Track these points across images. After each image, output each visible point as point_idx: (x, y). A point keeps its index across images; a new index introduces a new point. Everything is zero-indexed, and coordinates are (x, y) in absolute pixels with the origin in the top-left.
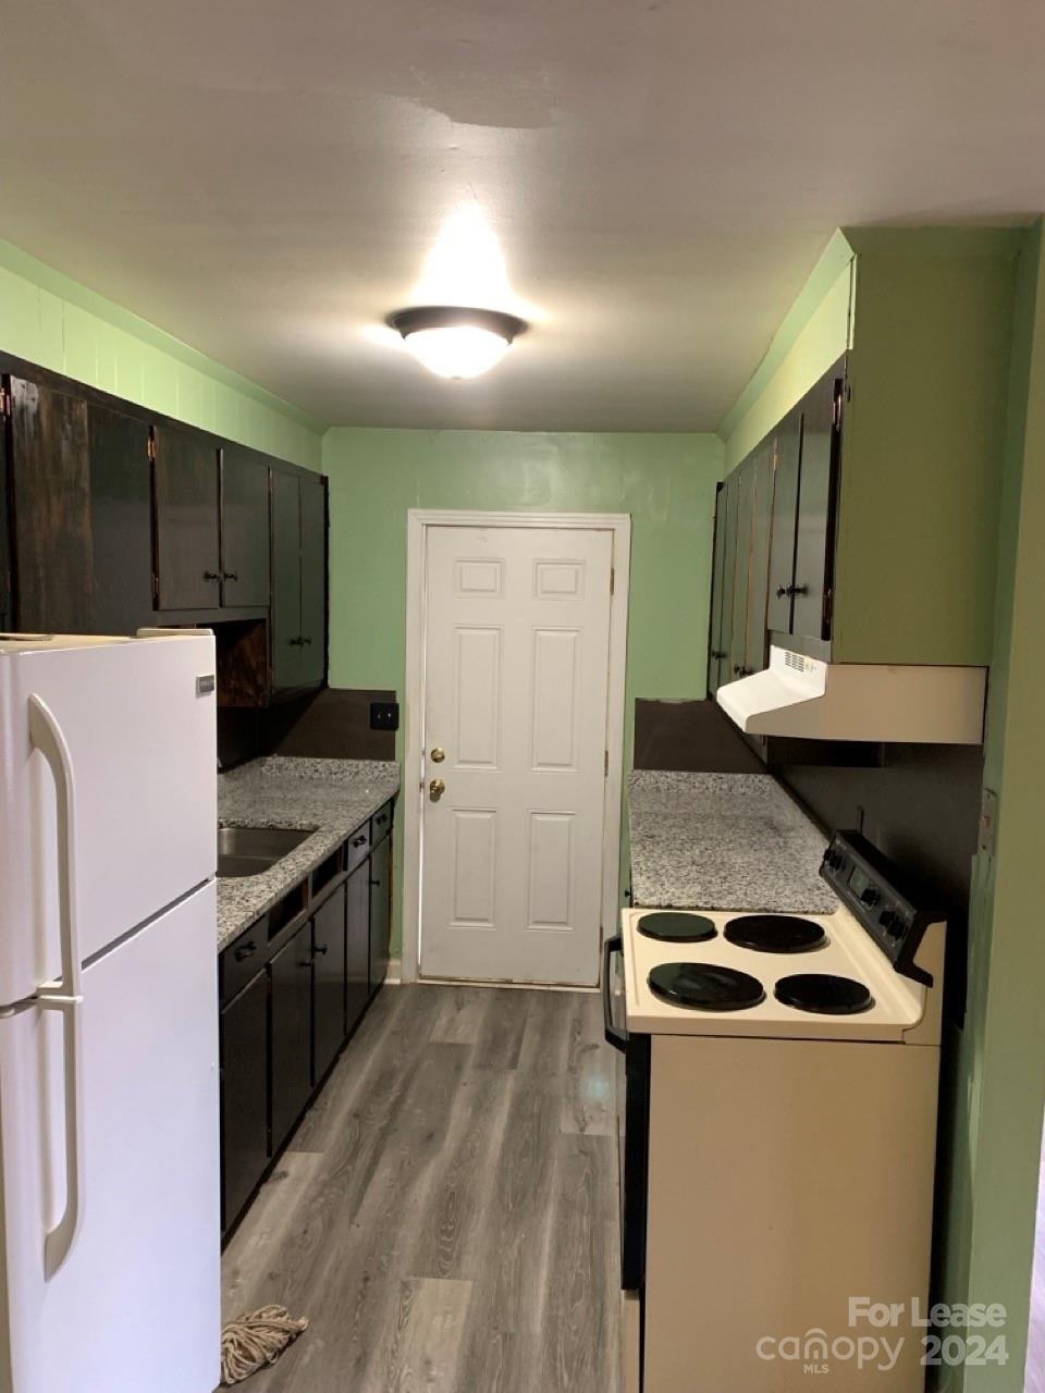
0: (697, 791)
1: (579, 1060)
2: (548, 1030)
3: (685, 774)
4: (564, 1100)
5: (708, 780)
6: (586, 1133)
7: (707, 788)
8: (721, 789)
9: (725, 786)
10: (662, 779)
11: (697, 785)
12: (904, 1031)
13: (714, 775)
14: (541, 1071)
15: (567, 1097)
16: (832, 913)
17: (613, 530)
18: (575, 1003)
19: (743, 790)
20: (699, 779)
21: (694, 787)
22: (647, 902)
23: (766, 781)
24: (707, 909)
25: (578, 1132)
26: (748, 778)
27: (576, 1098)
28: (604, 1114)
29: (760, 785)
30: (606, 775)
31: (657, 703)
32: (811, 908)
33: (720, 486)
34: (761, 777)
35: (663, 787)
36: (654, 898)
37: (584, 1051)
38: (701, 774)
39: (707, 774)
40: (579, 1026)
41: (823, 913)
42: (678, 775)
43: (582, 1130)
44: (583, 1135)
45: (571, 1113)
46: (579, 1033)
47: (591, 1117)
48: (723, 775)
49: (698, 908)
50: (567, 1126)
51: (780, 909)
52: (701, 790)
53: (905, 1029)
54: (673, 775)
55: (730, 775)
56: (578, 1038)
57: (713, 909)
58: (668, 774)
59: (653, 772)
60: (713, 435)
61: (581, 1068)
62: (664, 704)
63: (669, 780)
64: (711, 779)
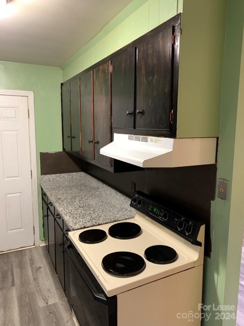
0: (62, 179)
1: (36, 275)
2: (21, 266)
3: (58, 175)
4: (36, 293)
5: (65, 175)
6: (49, 304)
7: (65, 178)
8: (69, 178)
9: (70, 177)
10: (51, 177)
11: (62, 177)
12: (195, 263)
13: (67, 174)
14: (24, 283)
15: (38, 291)
16: (134, 217)
17: (27, 96)
18: (28, 253)
19: (76, 177)
20: (63, 176)
21: (61, 178)
22: (76, 227)
23: (82, 174)
24: (97, 225)
25: (46, 305)
26: (77, 173)
27: (40, 291)
28: (52, 294)
29: (81, 175)
30: (32, 178)
31: (47, 153)
32: (126, 217)
33: (62, 84)
34: (81, 173)
35: (51, 180)
36: (77, 225)
37: (37, 270)
38: (63, 174)
39: (65, 174)
40: (32, 261)
41: (131, 218)
42: (56, 175)
43: (47, 303)
44: (48, 305)
45: (41, 298)
46: (33, 264)
47: (48, 297)
48: (70, 174)
49: (94, 226)
50: (41, 304)
51: (119, 220)
52: (63, 179)
53: (195, 262)
54: (54, 175)
55: (72, 173)
56: (34, 266)
57: (99, 225)
58: (53, 175)
59: (48, 175)
60: (59, 68)
61: (38, 278)
62: (49, 153)
63: (53, 177)
64: (66, 175)
